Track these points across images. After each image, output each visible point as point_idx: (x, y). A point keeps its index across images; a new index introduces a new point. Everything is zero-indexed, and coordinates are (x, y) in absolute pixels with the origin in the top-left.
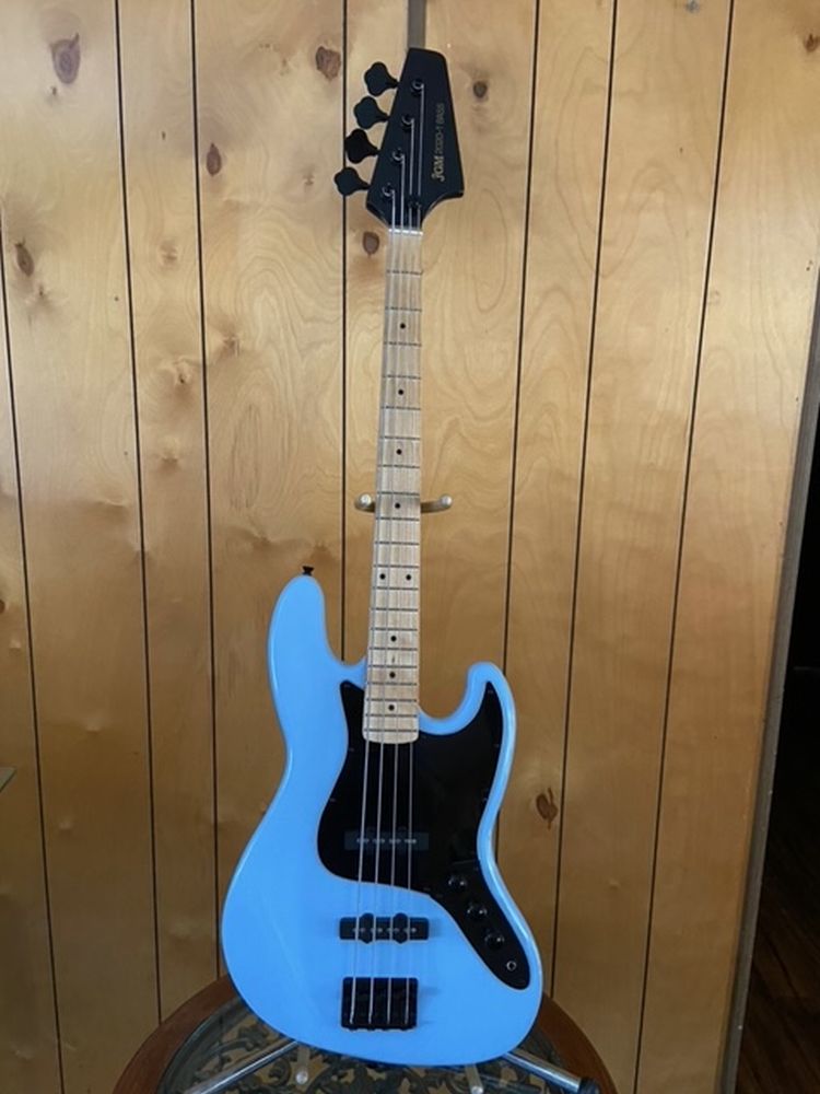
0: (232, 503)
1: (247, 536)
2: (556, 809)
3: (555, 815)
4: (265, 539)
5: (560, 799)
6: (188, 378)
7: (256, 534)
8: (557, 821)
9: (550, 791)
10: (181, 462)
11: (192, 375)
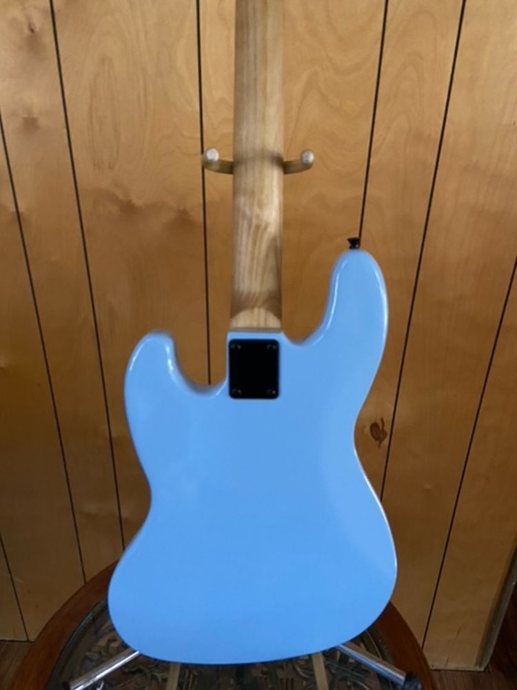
0: (95, 165)
1: (113, 198)
2: (386, 434)
3: (385, 437)
4: (130, 201)
5: (390, 427)
6: (37, 27)
7: (121, 197)
8: (386, 442)
9: (382, 420)
10: (42, 122)
11: (41, 23)
